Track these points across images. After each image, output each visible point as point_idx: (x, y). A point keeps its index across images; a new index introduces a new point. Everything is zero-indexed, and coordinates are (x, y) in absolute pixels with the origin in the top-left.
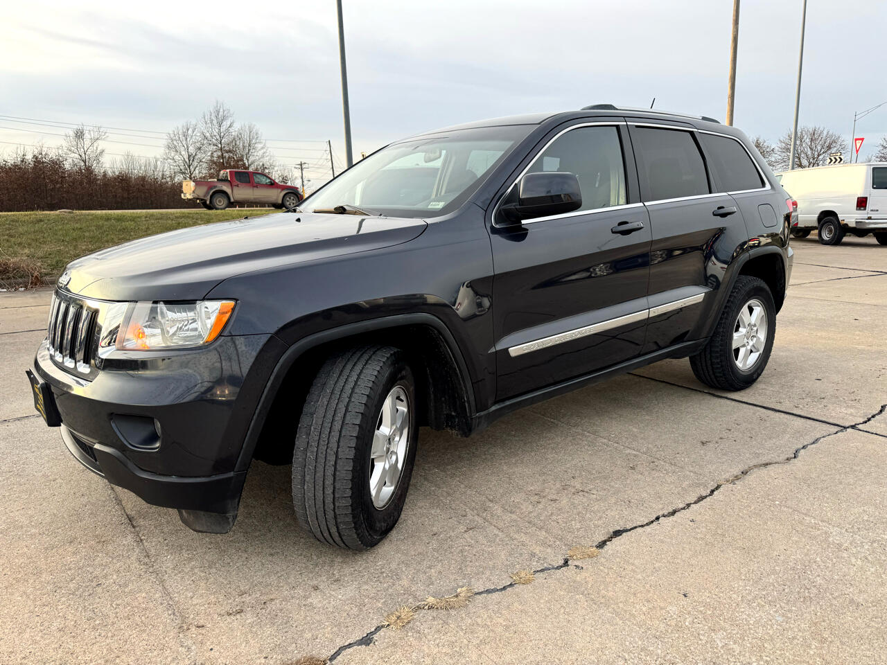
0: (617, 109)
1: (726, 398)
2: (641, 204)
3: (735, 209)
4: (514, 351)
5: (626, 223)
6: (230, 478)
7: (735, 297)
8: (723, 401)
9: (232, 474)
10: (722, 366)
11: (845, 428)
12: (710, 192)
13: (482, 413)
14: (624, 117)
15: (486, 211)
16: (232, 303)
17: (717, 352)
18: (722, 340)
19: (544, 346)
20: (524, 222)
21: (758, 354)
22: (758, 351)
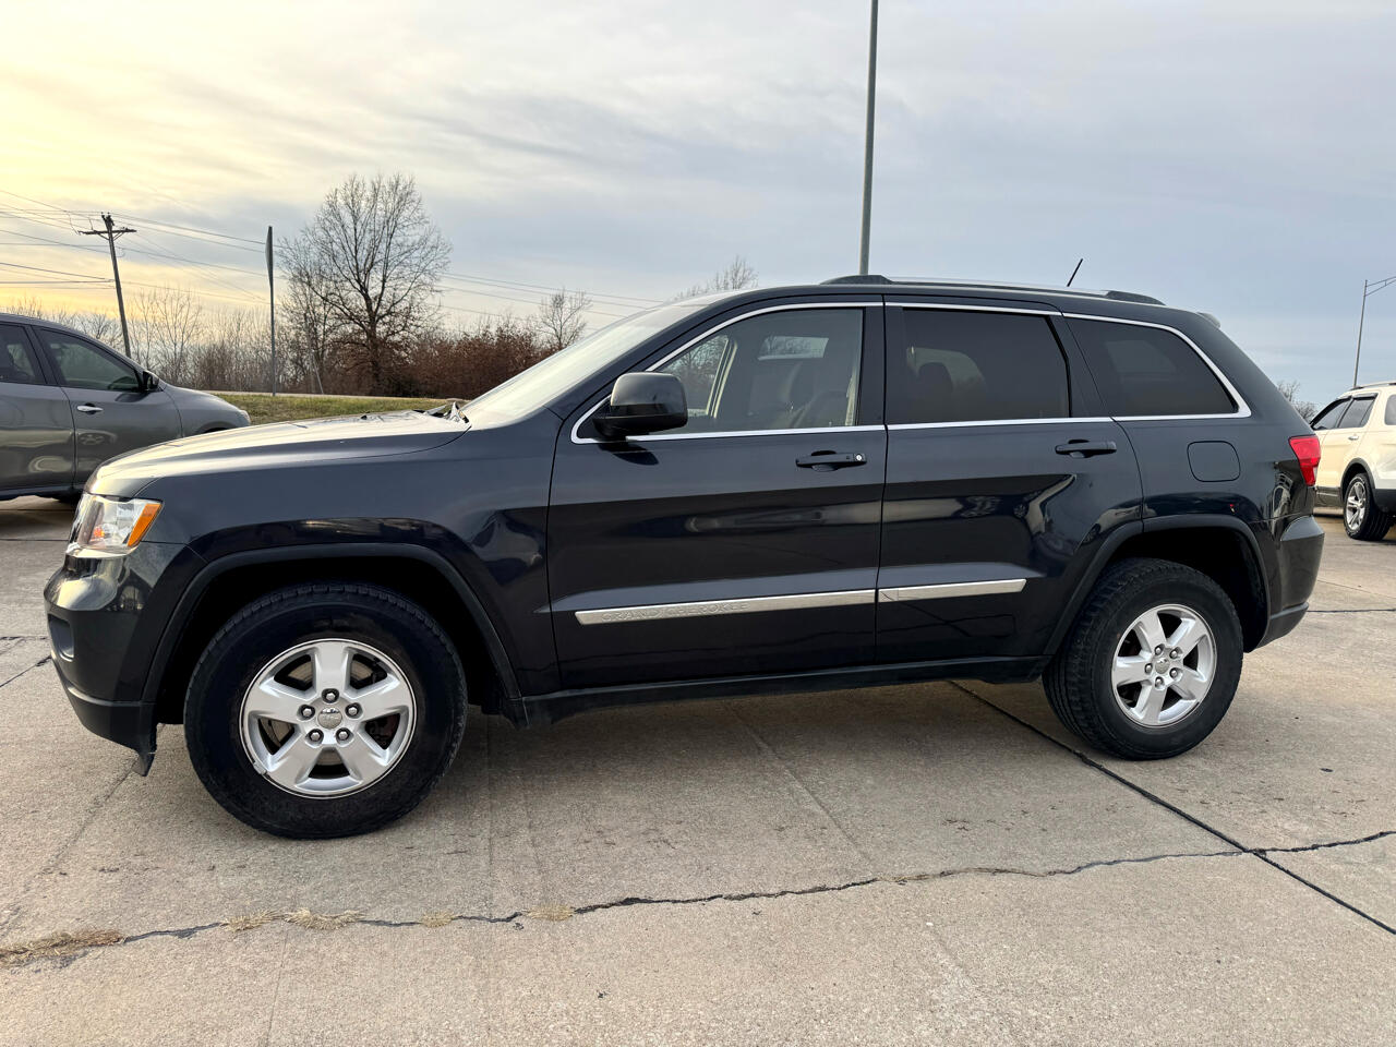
0: (890, 282)
1: (1100, 768)
2: (882, 427)
3: (1113, 445)
4: (585, 617)
5: (833, 453)
6: (137, 709)
7: (1117, 595)
8: (1093, 774)
9: (139, 704)
10: (1084, 710)
11: (1245, 850)
12: (1070, 416)
13: (533, 698)
14: (883, 295)
15: (564, 421)
16: (156, 504)
17: (1074, 684)
18: (1081, 664)
19: (645, 618)
20: (629, 438)
21: (1194, 702)
22: (1192, 697)
